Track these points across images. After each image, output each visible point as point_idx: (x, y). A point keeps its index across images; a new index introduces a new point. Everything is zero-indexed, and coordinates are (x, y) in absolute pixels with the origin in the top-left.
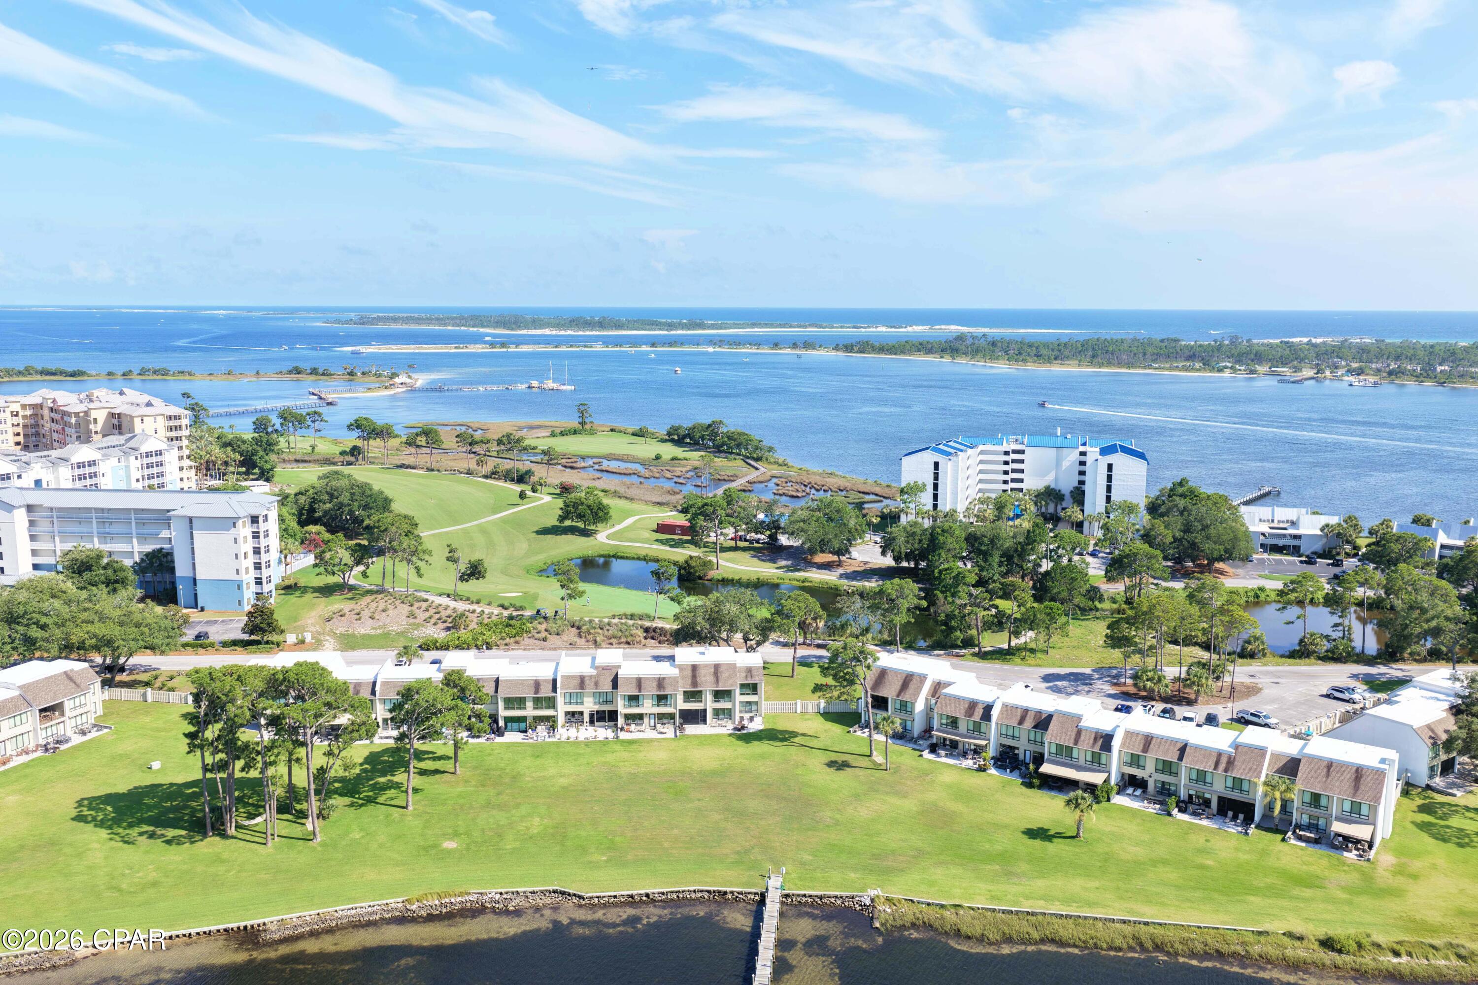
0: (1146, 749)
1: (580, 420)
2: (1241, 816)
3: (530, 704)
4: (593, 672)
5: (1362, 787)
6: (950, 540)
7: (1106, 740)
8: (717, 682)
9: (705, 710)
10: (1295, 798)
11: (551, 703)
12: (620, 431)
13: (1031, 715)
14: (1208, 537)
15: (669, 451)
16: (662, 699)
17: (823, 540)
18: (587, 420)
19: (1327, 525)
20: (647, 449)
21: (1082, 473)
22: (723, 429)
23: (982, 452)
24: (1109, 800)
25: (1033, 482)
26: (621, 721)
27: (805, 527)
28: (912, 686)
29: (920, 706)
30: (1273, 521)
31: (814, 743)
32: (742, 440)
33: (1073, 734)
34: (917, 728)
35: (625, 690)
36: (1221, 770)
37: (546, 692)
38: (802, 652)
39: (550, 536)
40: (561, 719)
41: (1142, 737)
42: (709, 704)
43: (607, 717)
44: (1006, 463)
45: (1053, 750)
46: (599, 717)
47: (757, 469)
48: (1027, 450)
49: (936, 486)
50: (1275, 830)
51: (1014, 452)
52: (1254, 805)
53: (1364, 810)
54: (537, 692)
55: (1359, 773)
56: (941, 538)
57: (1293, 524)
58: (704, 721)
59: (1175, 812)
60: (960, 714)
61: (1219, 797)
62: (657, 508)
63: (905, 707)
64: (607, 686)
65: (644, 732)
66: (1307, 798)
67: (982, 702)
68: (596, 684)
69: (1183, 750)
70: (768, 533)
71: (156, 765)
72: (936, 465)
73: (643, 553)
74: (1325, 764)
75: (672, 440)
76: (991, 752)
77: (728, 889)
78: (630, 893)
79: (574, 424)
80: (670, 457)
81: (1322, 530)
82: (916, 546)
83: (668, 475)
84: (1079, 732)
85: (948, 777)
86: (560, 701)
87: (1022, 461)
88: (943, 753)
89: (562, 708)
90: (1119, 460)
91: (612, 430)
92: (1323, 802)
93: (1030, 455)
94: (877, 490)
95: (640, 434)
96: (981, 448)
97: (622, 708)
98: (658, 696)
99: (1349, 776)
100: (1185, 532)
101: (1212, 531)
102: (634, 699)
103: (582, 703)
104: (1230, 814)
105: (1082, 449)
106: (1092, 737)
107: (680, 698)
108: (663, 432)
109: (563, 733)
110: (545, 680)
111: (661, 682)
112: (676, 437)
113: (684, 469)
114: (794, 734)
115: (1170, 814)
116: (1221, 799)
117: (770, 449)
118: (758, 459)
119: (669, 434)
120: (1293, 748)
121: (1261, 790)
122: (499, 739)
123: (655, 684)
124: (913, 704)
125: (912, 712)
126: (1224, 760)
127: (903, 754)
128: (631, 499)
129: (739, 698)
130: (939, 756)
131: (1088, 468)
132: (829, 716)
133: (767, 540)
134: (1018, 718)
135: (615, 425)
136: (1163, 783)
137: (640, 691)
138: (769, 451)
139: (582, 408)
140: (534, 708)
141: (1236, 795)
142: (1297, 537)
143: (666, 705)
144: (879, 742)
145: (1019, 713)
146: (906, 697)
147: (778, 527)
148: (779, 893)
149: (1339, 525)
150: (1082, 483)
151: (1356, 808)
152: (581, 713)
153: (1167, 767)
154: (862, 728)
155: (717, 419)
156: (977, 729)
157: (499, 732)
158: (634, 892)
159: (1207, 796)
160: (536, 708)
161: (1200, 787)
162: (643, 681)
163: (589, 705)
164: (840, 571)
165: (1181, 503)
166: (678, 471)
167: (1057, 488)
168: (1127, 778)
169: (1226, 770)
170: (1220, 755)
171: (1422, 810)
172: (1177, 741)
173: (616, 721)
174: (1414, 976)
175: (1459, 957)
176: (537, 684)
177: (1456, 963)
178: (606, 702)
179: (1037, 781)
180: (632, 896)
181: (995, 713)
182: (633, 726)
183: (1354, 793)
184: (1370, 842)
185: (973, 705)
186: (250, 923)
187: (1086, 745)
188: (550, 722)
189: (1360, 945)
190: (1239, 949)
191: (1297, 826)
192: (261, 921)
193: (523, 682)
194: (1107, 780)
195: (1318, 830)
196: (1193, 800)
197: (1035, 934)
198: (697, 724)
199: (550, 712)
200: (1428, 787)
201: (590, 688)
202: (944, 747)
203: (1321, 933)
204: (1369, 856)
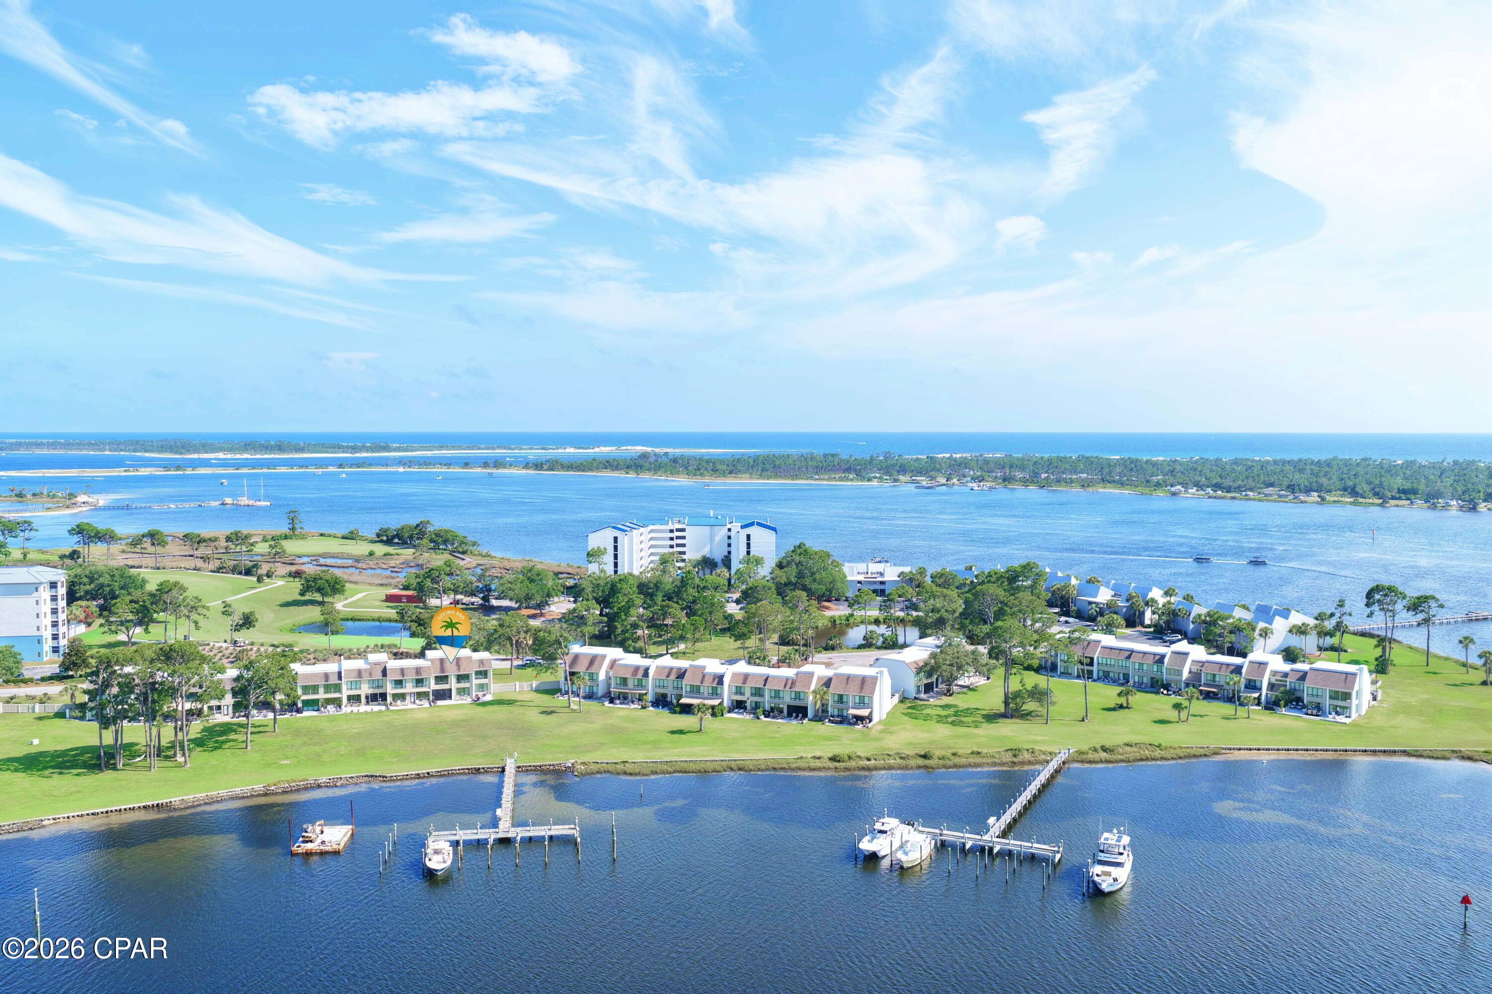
0: (744, 683)
1: (291, 526)
2: (800, 715)
3: (321, 690)
4: (368, 667)
5: (865, 687)
6: (625, 586)
7: (720, 679)
8: (459, 669)
9: (450, 690)
10: (830, 699)
11: (337, 688)
12: (330, 536)
13: (674, 671)
14: (814, 580)
15: (380, 549)
16: (419, 682)
17: (527, 595)
18: (296, 526)
19: (902, 573)
20: (360, 549)
21: (729, 545)
22: (430, 529)
23: (652, 531)
24: (722, 715)
25: (693, 554)
26: (389, 699)
27: (513, 586)
28: (596, 663)
29: (602, 676)
30: (867, 573)
31: (530, 704)
32: (449, 536)
33: (700, 678)
34: (601, 691)
35: (391, 677)
36: (787, 688)
37: (334, 680)
38: (516, 663)
39: (292, 608)
40: (345, 700)
41: (742, 676)
42: (453, 685)
43: (378, 697)
44: (672, 539)
45: (688, 689)
46: (373, 698)
47: (463, 559)
48: (688, 528)
49: (616, 548)
50: (820, 720)
51: (678, 530)
52: (806, 708)
53: (866, 701)
54: (327, 680)
55: (864, 680)
56: (619, 585)
57: (882, 574)
58: (450, 697)
59: (762, 717)
60: (628, 675)
62: (381, 588)
63: (593, 677)
64: (379, 676)
65: (408, 704)
66: (836, 699)
67: (643, 666)
68: (370, 674)
69: (766, 680)
70: (482, 595)
71: (36, 743)
72: (616, 539)
73: (376, 616)
74: (846, 677)
75: (381, 541)
76: (650, 697)
77: (481, 767)
78: (417, 772)
79: (285, 529)
80: (382, 554)
81: (899, 576)
82: (600, 594)
83: (385, 566)
84: (704, 676)
85: (621, 713)
86: (344, 687)
87: (684, 538)
88: (618, 702)
89: (345, 693)
90: (754, 531)
91: (322, 535)
92: (845, 700)
93: (690, 532)
94: (569, 570)
95: (350, 536)
96: (651, 527)
97: (390, 690)
98: (417, 680)
99: (858, 682)
100: (798, 578)
101: (817, 576)
102: (399, 683)
103: (360, 688)
104: (794, 715)
105: (729, 526)
106: (712, 678)
107: (433, 681)
108: (373, 536)
109: (346, 709)
110: (332, 673)
111: (418, 670)
112: (385, 538)
113: (398, 562)
114: (518, 701)
115: (758, 718)
116: (789, 706)
117: (474, 544)
118: (464, 553)
119: (378, 535)
120: (829, 673)
121: (811, 698)
122: (298, 715)
123: (414, 672)
124: (597, 674)
125: (597, 680)
126: (790, 682)
127: (592, 706)
128: (356, 583)
129: (475, 682)
130: (616, 704)
131: (732, 541)
132: (537, 691)
133: (481, 602)
134: (667, 674)
135: (322, 532)
136: (756, 702)
137: (403, 676)
139: (292, 515)
140: (325, 693)
141: (797, 703)
142: (882, 583)
143: (422, 686)
144: (574, 701)
145: (667, 671)
147: (490, 590)
148: (513, 766)
149: (911, 572)
150: (729, 553)
151: (862, 698)
152: (359, 696)
153: (758, 692)
154: (562, 695)
155: (426, 520)
156: (640, 685)
157: (299, 711)
158: (420, 772)
159: (781, 706)
161: (777, 700)
162: (405, 670)
163: (365, 690)
164: (543, 619)
165: (797, 559)
166: (392, 563)
167: (712, 558)
168: (735, 703)
169: (790, 688)
170: (787, 680)
171: (909, 708)
172: (761, 675)
173: (386, 700)
174: (876, 768)
175: (901, 758)
176: (326, 676)
177: (899, 761)
178: (378, 687)
179: (678, 709)
180: (418, 775)
181: (651, 672)
182: (399, 702)
183: (861, 692)
184: (870, 718)
185: (637, 668)
186: (160, 802)
187: (708, 683)
188: (337, 702)
189: (850, 758)
190: (786, 766)
191: (831, 716)
192: (168, 800)
193: (315, 675)
194: (721, 704)
195: (842, 716)
196: (772, 709)
197: (670, 769)
198: (445, 699)
199: (337, 695)
200: (916, 698)
201: (366, 677)
202: (619, 698)
203: (830, 755)
204: (870, 725)
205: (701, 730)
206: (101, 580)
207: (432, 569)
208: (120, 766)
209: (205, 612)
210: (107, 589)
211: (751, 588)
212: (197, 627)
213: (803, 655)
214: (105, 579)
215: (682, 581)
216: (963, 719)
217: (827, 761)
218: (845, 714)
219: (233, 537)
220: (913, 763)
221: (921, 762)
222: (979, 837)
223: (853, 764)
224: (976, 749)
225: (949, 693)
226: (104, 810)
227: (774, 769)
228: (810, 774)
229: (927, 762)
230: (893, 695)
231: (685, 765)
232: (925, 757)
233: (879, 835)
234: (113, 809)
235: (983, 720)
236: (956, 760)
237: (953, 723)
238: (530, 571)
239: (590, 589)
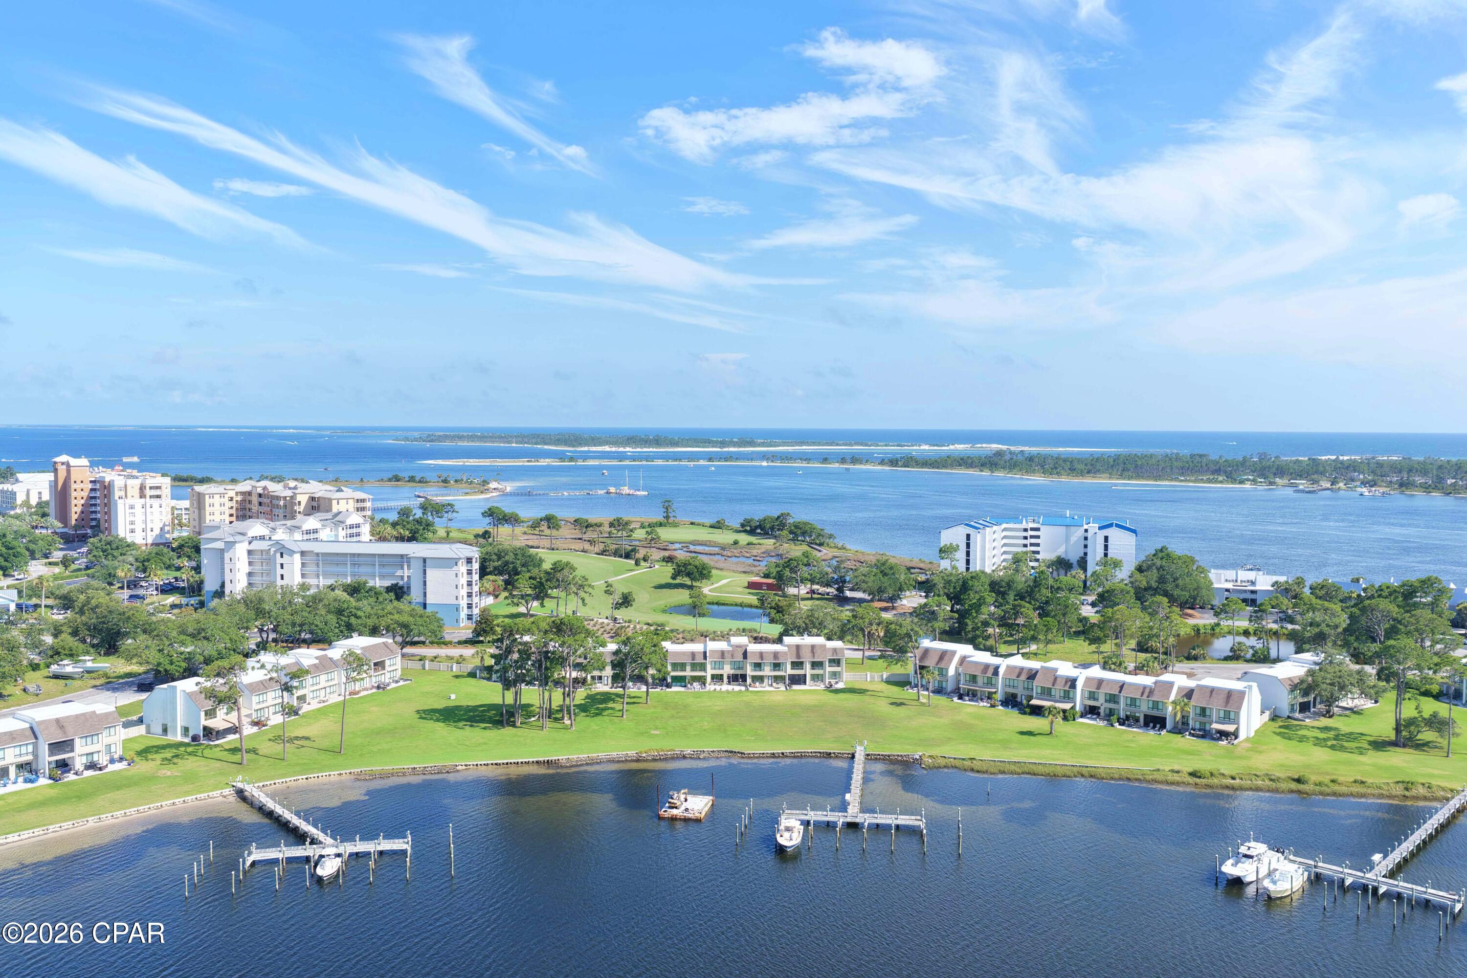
0: (1098, 688)
1: (665, 515)
2: (1158, 726)
3: (688, 668)
4: (730, 649)
5: (1231, 702)
6: (976, 584)
7: (1072, 683)
8: (814, 656)
9: (805, 675)
10: (1191, 711)
11: (703, 667)
12: (699, 525)
13: (1025, 671)
14: (1177, 586)
15: (744, 539)
16: (777, 666)
17: (880, 588)
18: (670, 515)
19: (1276, 582)
20: (726, 537)
21: (1086, 546)
22: (790, 521)
23: (1005, 530)
24: (1074, 720)
25: (1047, 554)
26: (749, 680)
27: (867, 579)
28: (946, 658)
29: (951, 672)
30: (1236, 581)
31: (881, 694)
32: (807, 528)
33: (1052, 680)
34: (950, 686)
35: (751, 659)
36: (1145, 697)
37: (699, 659)
38: (867, 653)
39: (665, 590)
40: (709, 679)
41: (1097, 681)
42: (808, 671)
43: (738, 678)
44: (1026, 538)
45: (1039, 691)
46: (734, 679)
47: (820, 551)
48: (1043, 528)
49: (968, 545)
50: (1180, 733)
51: (1032, 529)
52: (1165, 719)
53: (1232, 716)
54: (693, 659)
55: (1229, 695)
56: (970, 583)
57: (1253, 583)
58: (805, 683)
59: (1117, 725)
60: (978, 673)
61: (1145, 715)
62: (743, 575)
63: (943, 672)
64: (740, 658)
65: (766, 687)
66: (1198, 711)
67: (993, 665)
68: (732, 656)
69: (1122, 687)
70: (836, 586)
71: (453, 697)
72: (968, 536)
73: (739, 601)
74: (1210, 690)
75: (745, 531)
76: (999, 696)
77: (832, 752)
78: (772, 752)
79: (660, 518)
80: (746, 543)
81: (1273, 586)
82: (951, 590)
83: (748, 555)
84: (1056, 679)
85: (970, 710)
86: (709, 667)
87: (1038, 537)
88: (967, 698)
89: (710, 672)
90: (1112, 533)
91: (692, 524)
92: (1208, 713)
93: (1045, 531)
94: (922, 565)
95: (717, 526)
96: (1004, 526)
97: (750, 671)
98: (774, 664)
99: (1223, 696)
100: (1159, 583)
101: (1180, 582)
102: (758, 666)
103: (723, 669)
104: (1151, 725)
105: (1086, 527)
106: (1064, 681)
107: (789, 666)
108: (737, 526)
109: (710, 687)
110: (699, 652)
111: (776, 655)
112: (748, 528)
113: (759, 551)
114: (868, 691)
115: (1112, 725)
116: (1146, 716)
117: (831, 536)
118: (821, 545)
119: (743, 525)
120: (1191, 684)
121: (1170, 708)
122: (668, 690)
123: (772, 656)
124: (947, 670)
125: (946, 675)
126: (1147, 691)
127: (941, 700)
128: (721, 569)
129: (829, 669)
130: (965, 700)
131: (1089, 543)
132: (888, 682)
133: (836, 592)
134: (1017, 674)
135: (693, 521)
136: (1110, 709)
137: (762, 660)
138: (830, 538)
139: (666, 504)
141: (1155, 713)
142: (1253, 592)
143: (779, 670)
144: (923, 695)
145: (1017, 671)
146: (942, 665)
147: (844, 582)
148: (863, 753)
149: (1287, 582)
150: (1086, 554)
151: (1227, 714)
152: (722, 675)
153: (1113, 699)
154: (912, 688)
155: (786, 512)
156: (990, 683)
157: (668, 686)
159: (1137, 715)
160: (692, 670)
161: (1133, 709)
162: (764, 654)
163: (727, 670)
164: (894, 612)
165: (1158, 563)
166: (755, 552)
167: (1067, 558)
168: (1088, 709)
169: (1148, 697)
170: (1145, 687)
171: (1280, 727)
172: (1118, 682)
173: (745, 681)
174: (1241, 789)
175: (1271, 780)
176: (693, 655)
177: (1268, 782)
178: (739, 668)
179: (1028, 710)
180: (773, 754)
181: (1002, 671)
182: (757, 684)
183: (1226, 706)
184: (1236, 735)
185: (987, 666)
186: (550, 759)
187: (1060, 687)
188: (702, 680)
189: (1212, 774)
190: (1140, 777)
191: (1192, 729)
192: (556, 758)
193: (683, 653)
194: (1073, 708)
195: (1205, 730)
196: (1127, 718)
197: (1018, 770)
198: (800, 684)
199: (702, 674)
200: (1289, 717)
201: (728, 659)
202: (968, 695)
203: (1191, 770)
204: (1236, 742)
205: (1051, 733)
206: (507, 558)
207: (791, 559)
208: (518, 724)
209: (590, 590)
210: (511, 566)
211: (1108, 591)
212: (584, 604)
213: (1162, 663)
214: (510, 557)
215: (1035, 581)
216: (1345, 744)
217: (1187, 775)
218: (1207, 728)
219: (616, 523)
220: (1284, 786)
221: (1294, 786)
222: (1362, 875)
223: (1215, 781)
224: (1359, 778)
225: (1329, 714)
226: (505, 761)
227: (1129, 779)
228: (1168, 788)
229: (1301, 787)
230: (1263, 712)
231: (1034, 768)
232: (1298, 781)
233: (1244, 859)
234: (512, 761)
235: (1369, 747)
236: (1336, 788)
237: (1333, 747)
238: (883, 564)
239: (941, 585)
